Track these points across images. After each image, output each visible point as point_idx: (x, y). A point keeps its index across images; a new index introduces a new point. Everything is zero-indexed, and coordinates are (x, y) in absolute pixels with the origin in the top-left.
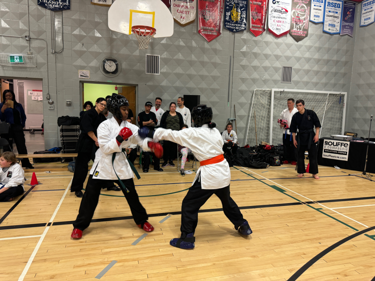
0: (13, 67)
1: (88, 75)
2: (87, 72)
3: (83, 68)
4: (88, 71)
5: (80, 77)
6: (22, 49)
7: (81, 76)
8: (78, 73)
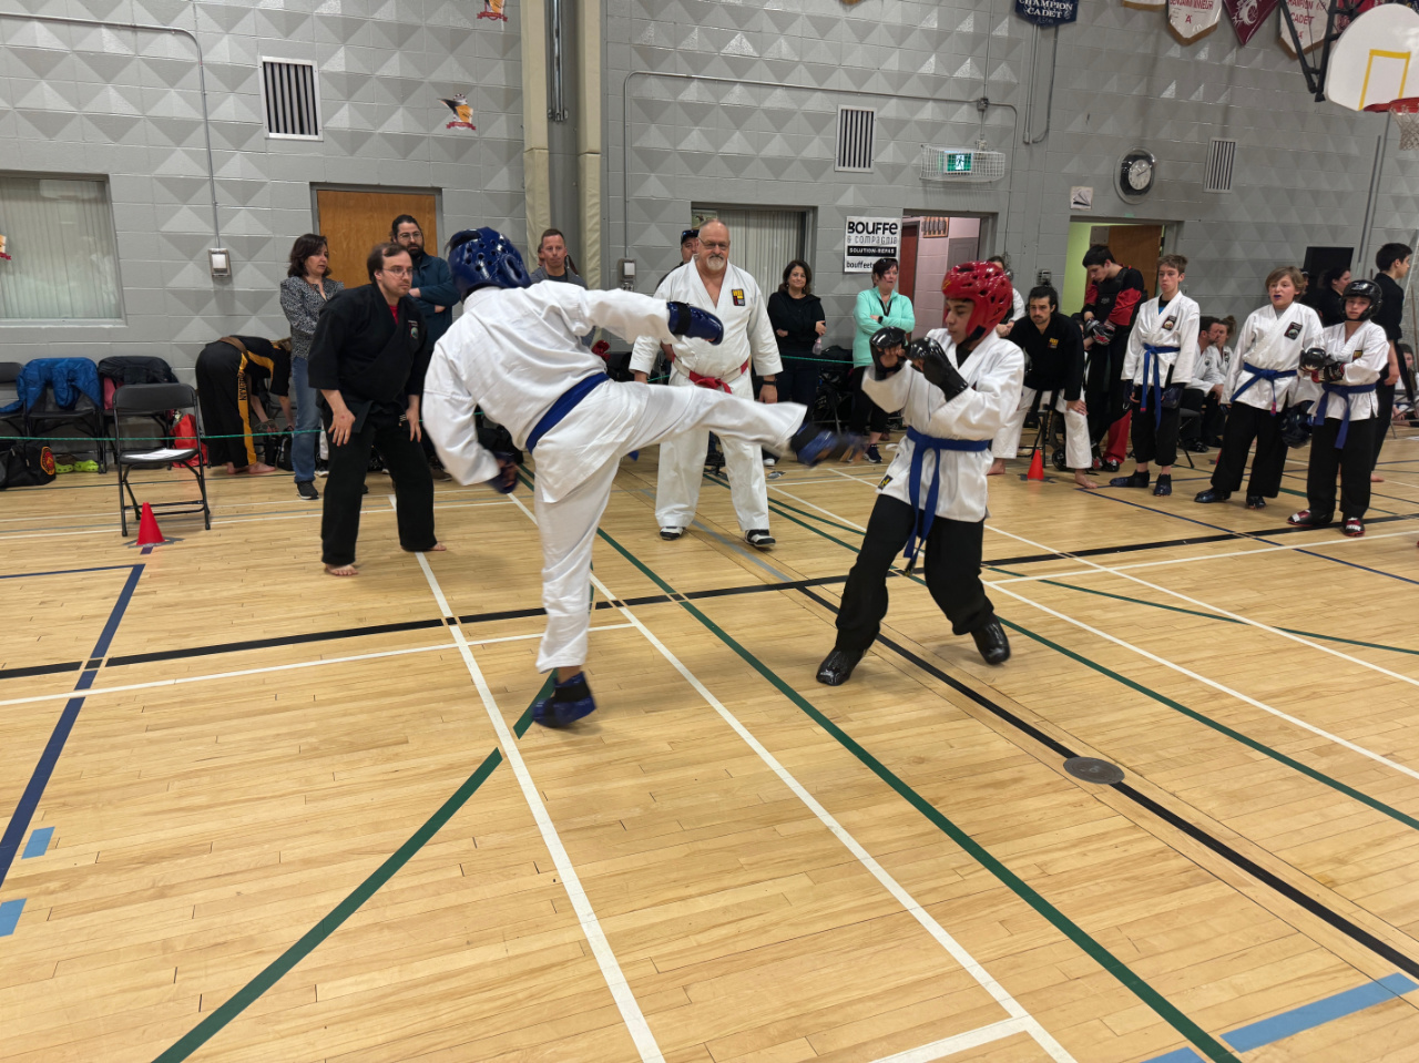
0: (945, 184)
1: (1089, 200)
2: (1087, 192)
3: (1081, 182)
4: (1091, 189)
5: (1073, 206)
6: (966, 134)
7: (1076, 203)
8: (1068, 196)
